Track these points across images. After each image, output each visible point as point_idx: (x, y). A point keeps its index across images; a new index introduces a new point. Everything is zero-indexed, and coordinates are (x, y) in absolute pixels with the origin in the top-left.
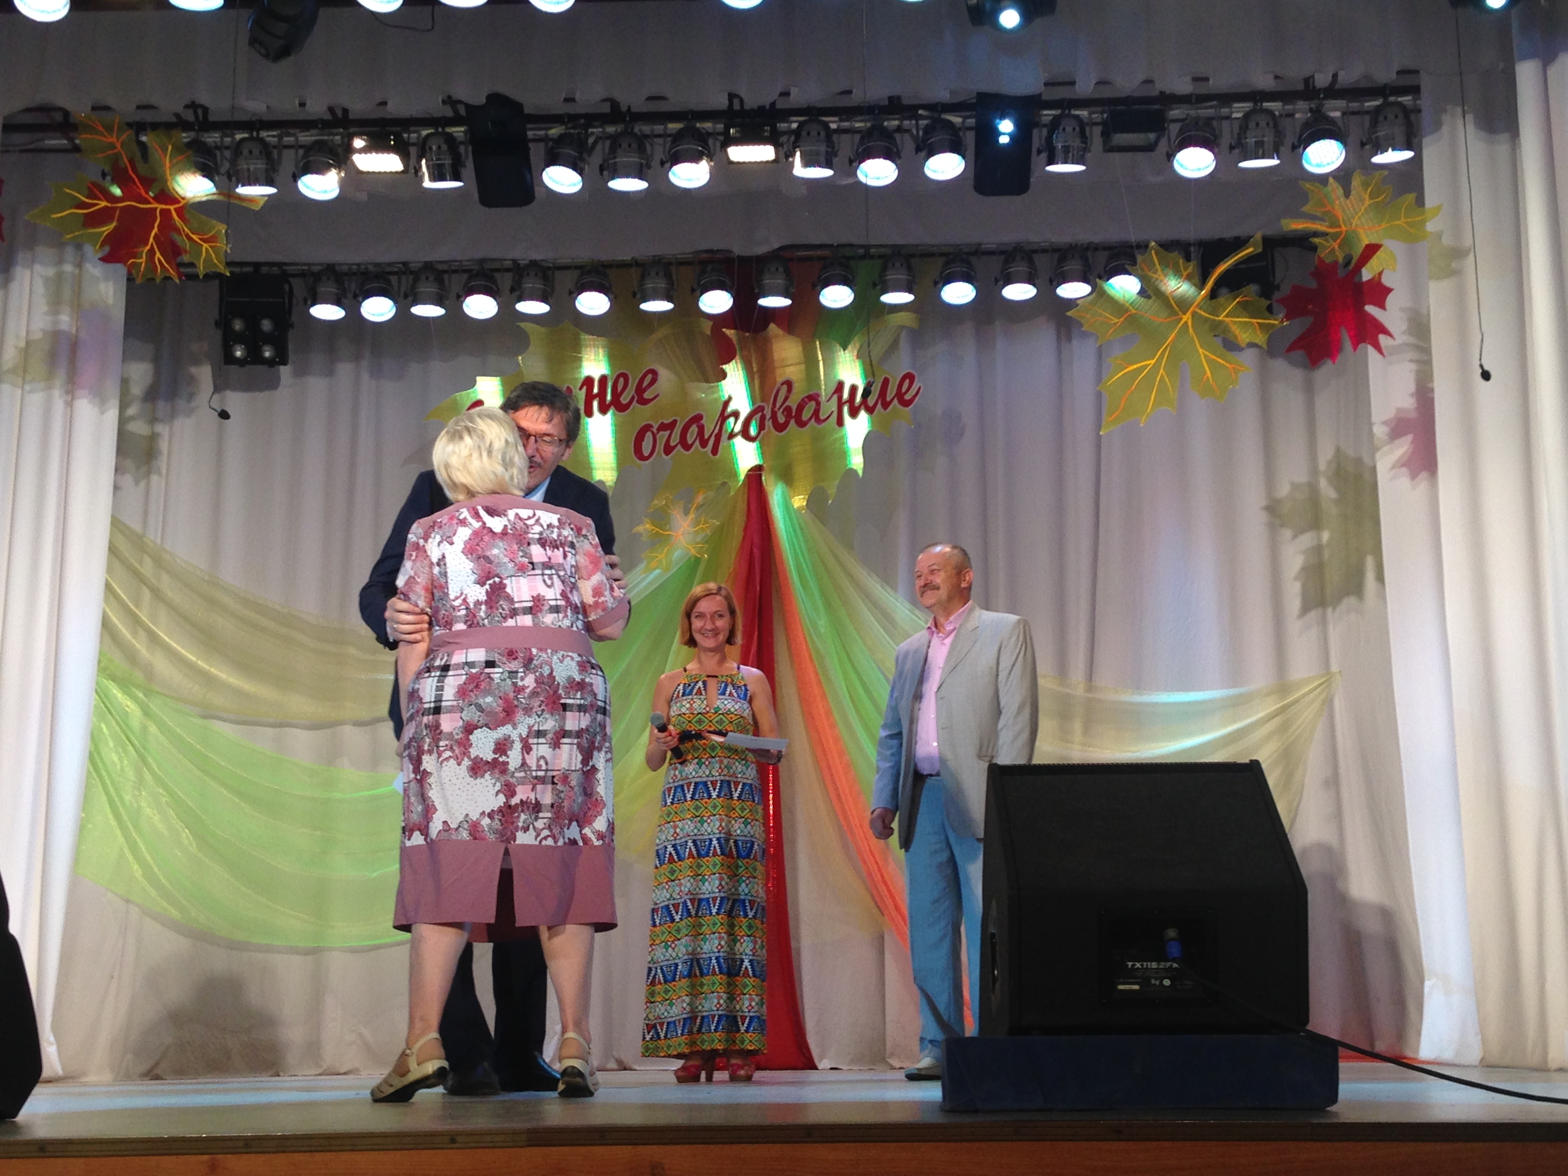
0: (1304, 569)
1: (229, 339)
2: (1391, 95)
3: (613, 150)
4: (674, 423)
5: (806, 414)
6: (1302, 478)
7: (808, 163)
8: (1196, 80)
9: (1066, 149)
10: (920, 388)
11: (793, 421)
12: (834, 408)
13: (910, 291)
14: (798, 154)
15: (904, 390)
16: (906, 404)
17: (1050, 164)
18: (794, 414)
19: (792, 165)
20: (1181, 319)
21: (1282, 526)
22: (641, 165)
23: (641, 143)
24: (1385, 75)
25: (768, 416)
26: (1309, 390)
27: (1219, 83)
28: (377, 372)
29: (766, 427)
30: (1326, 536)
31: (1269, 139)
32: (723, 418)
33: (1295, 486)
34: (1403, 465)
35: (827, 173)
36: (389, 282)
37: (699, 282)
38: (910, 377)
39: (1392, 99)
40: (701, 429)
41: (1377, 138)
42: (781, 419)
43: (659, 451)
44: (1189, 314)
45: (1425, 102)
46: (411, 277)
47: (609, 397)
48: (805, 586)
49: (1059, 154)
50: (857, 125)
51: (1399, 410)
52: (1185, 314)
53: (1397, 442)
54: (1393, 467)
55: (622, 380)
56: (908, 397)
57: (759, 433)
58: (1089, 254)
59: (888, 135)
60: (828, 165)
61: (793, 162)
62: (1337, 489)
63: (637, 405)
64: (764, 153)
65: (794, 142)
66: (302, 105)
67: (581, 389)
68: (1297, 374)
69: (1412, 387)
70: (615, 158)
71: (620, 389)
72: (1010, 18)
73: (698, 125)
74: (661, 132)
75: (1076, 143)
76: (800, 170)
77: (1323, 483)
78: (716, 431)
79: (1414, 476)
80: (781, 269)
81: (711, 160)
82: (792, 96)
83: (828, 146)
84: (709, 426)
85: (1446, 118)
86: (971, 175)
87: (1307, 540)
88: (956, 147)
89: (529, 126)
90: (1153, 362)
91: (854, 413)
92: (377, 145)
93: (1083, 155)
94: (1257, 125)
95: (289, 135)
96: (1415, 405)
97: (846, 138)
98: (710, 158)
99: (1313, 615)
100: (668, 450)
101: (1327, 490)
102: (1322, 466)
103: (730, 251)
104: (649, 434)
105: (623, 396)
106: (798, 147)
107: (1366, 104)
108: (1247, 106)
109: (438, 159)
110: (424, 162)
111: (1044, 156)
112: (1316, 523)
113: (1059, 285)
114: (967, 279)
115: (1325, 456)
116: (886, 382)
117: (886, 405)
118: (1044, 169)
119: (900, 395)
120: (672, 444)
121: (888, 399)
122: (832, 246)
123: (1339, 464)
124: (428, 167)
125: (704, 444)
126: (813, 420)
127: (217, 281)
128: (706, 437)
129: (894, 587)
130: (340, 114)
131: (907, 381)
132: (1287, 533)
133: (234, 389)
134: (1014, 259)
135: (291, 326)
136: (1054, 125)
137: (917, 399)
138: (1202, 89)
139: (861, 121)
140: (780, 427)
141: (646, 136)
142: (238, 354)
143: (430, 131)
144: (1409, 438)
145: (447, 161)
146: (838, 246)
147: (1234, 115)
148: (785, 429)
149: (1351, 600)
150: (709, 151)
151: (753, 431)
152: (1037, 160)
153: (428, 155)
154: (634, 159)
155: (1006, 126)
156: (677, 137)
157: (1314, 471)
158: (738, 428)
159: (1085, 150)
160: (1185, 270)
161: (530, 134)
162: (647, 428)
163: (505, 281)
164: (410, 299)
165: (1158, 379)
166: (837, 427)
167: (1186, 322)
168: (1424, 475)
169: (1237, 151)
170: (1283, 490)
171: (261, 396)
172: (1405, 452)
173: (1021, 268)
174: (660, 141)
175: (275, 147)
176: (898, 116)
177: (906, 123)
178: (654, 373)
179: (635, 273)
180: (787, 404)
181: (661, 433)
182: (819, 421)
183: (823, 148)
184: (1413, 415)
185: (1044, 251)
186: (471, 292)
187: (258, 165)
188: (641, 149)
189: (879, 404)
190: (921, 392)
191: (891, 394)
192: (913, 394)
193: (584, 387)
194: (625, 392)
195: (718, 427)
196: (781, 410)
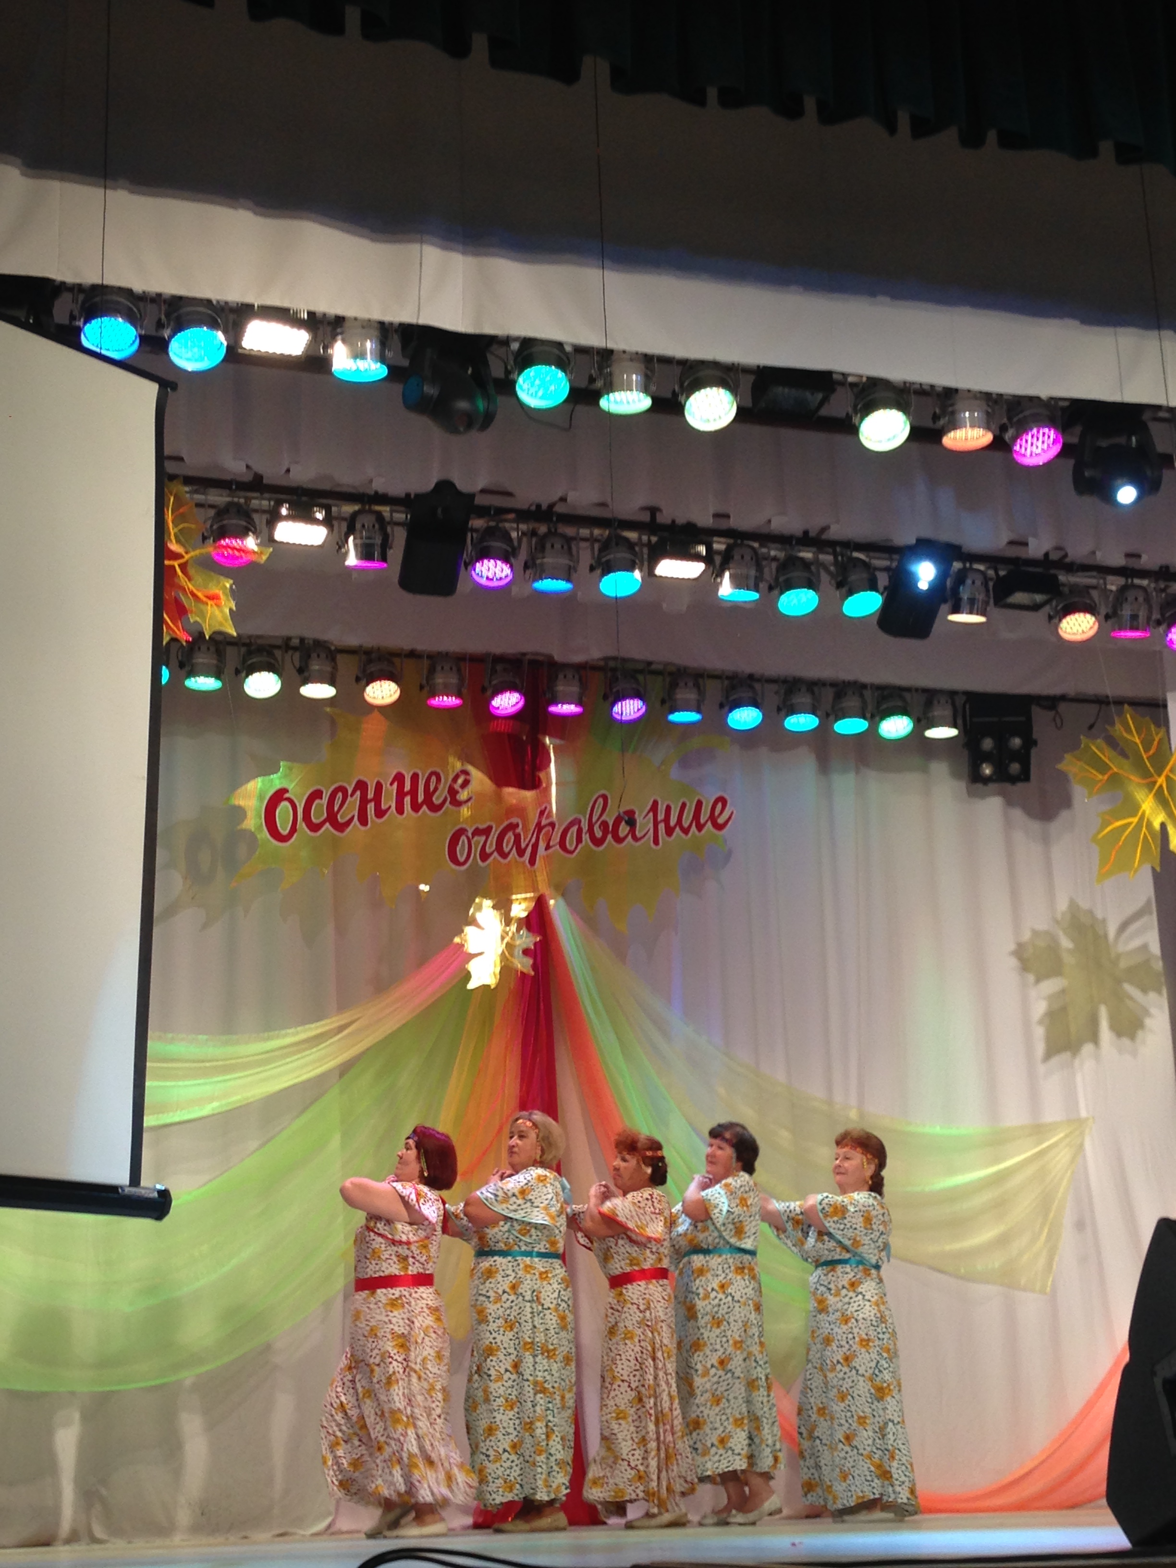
0: (1046, 1014)
4: (489, 829)
5: (624, 830)
10: (732, 812)
11: (610, 837)
12: (651, 825)
13: (696, 711)
15: (716, 814)
16: (719, 827)
17: (952, 614)
18: (610, 829)
19: (717, 586)
21: (1029, 970)
22: (570, 567)
23: (567, 542)
25: (585, 827)
26: (1045, 841)
29: (584, 840)
30: (1066, 982)
32: (540, 827)
35: (753, 596)
38: (722, 800)
40: (517, 838)
42: (599, 834)
43: (475, 855)
47: (421, 798)
49: (963, 604)
50: (774, 553)
52: (1159, 775)
55: (434, 779)
56: (721, 821)
57: (576, 846)
59: (806, 565)
61: (721, 583)
63: (450, 806)
64: (690, 569)
65: (725, 564)
67: (391, 784)
71: (432, 788)
72: (1127, 494)
73: (623, 534)
74: (587, 536)
75: (981, 597)
76: (728, 592)
77: (1061, 933)
78: (533, 840)
83: (757, 571)
84: (526, 835)
87: (1049, 985)
88: (873, 587)
91: (669, 831)
92: (303, 514)
93: (985, 607)
99: (1056, 1059)
100: (484, 856)
101: (1064, 941)
102: (1059, 916)
104: (463, 838)
105: (435, 795)
106: (729, 569)
108: (1121, 581)
109: (366, 539)
111: (950, 605)
115: (1062, 904)
116: (699, 804)
117: (700, 827)
118: (946, 617)
119: (713, 818)
120: (488, 850)
121: (702, 821)
123: (1074, 916)
124: (356, 545)
125: (521, 853)
126: (630, 837)
128: (523, 845)
131: (719, 806)
137: (730, 823)
139: (776, 549)
140: (597, 842)
141: (573, 539)
143: (360, 507)
145: (378, 541)
147: (1108, 587)
148: (603, 843)
149: (1088, 1048)
153: (356, 532)
154: (564, 561)
155: (926, 571)
156: (605, 544)
157: (1053, 920)
160: (1157, 734)
162: (461, 832)
163: (290, 659)
165: (1142, 837)
173: (804, 699)
174: (586, 545)
176: (814, 549)
177: (822, 557)
178: (465, 773)
180: (604, 818)
181: (476, 838)
182: (635, 839)
183: (753, 572)
186: (251, 670)
188: (568, 551)
189: (694, 824)
190: (733, 816)
191: (705, 814)
192: (727, 817)
193: (395, 785)
194: (437, 793)
195: (535, 835)
196: (599, 822)
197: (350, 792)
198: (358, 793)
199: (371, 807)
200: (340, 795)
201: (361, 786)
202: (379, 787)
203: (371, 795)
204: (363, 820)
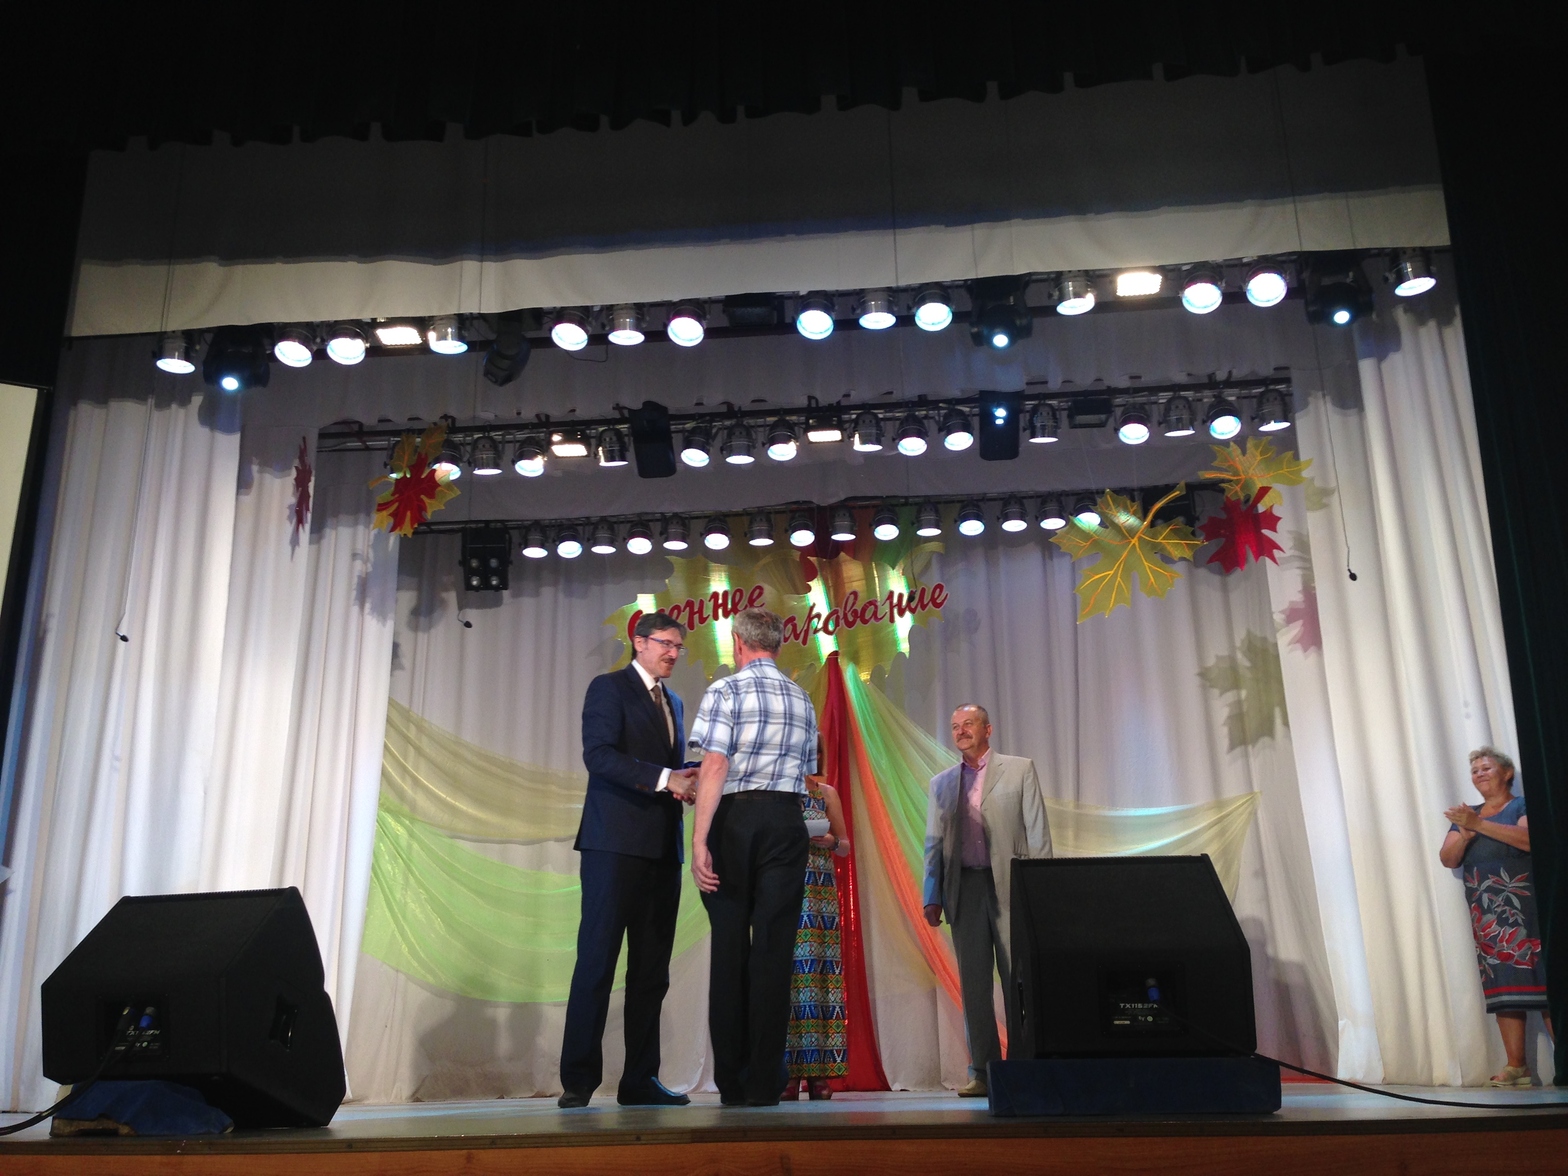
0: (1230, 717)
1: (469, 573)
2: (1271, 384)
3: (730, 435)
5: (868, 615)
6: (1224, 652)
7: (864, 441)
8: (1132, 378)
9: (1043, 427)
10: (947, 595)
11: (858, 620)
12: (888, 610)
13: (938, 527)
14: (857, 436)
15: (936, 596)
16: (938, 606)
17: (1032, 438)
18: (859, 615)
19: (852, 443)
20: (1131, 542)
21: (1212, 686)
22: (749, 446)
23: (748, 429)
24: (1266, 370)
25: (841, 614)
26: (1225, 590)
27: (1149, 379)
28: (569, 594)
29: (840, 625)
30: (1244, 693)
31: (1186, 416)
32: (810, 618)
33: (1217, 657)
34: (1297, 642)
35: (877, 448)
36: (576, 531)
37: (790, 525)
39: (1272, 387)
40: (795, 627)
41: (1263, 414)
42: (851, 619)
44: (1136, 539)
45: (1296, 389)
46: (592, 527)
47: (730, 606)
48: (870, 735)
49: (1038, 430)
50: (898, 415)
51: (1291, 603)
52: (1133, 538)
53: (1291, 625)
54: (1289, 644)
55: (738, 594)
56: (939, 601)
57: (835, 630)
58: (1063, 498)
59: (919, 421)
60: (878, 442)
61: (854, 441)
62: (1250, 660)
64: (834, 435)
65: (855, 427)
66: (519, 414)
67: (710, 601)
68: (1216, 579)
69: (1300, 587)
70: (731, 442)
71: (737, 600)
72: (1001, 340)
73: (788, 418)
74: (762, 424)
75: (1051, 423)
76: (858, 446)
77: (1239, 656)
78: (805, 628)
79: (1305, 650)
80: (847, 515)
81: (797, 442)
82: (852, 397)
83: (877, 430)
84: (800, 625)
85: (1311, 399)
86: (978, 446)
87: (1230, 696)
88: (966, 428)
89: (671, 422)
90: (1112, 572)
91: (901, 613)
92: (569, 438)
93: (1056, 431)
94: (1177, 407)
95: (510, 434)
96: (1303, 599)
97: (889, 424)
98: (796, 439)
99: (1238, 750)
101: (1242, 661)
102: (1238, 644)
103: (811, 502)
105: (739, 605)
106: (857, 431)
107: (1254, 391)
108: (1169, 394)
109: (610, 447)
110: (600, 449)
111: (1028, 432)
112: (1236, 684)
113: (1042, 520)
114: (978, 518)
115: (1240, 635)
116: (923, 591)
117: (924, 607)
118: (1028, 441)
119: (933, 600)
121: (925, 602)
122: (882, 497)
123: (1250, 642)
124: (604, 452)
125: (797, 637)
126: (873, 617)
127: (460, 534)
128: (798, 632)
129: (935, 737)
130: (544, 419)
131: (938, 590)
132: (1216, 692)
133: (471, 607)
134: (1010, 503)
135: (511, 563)
136: (1035, 411)
137: (945, 602)
138: (1137, 384)
139: (900, 412)
140: (850, 624)
141: (752, 427)
142: (475, 583)
143: (604, 428)
144: (1300, 623)
145: (616, 448)
146: (887, 497)
147: (1161, 401)
148: (853, 626)
149: (1266, 740)
150: (795, 435)
151: (831, 627)
152: (1023, 435)
153: (603, 444)
154: (744, 442)
155: (1001, 413)
156: (773, 427)
157: (1232, 647)
158: (820, 625)
159: (1057, 427)
160: (1132, 507)
161: (673, 427)
163: (656, 527)
164: (592, 541)
165: (1117, 584)
166: (889, 623)
167: (1134, 544)
168: (1313, 648)
169: (1163, 425)
170: (1211, 662)
171: (490, 612)
172: (1299, 631)
173: (1015, 509)
174: (761, 429)
175: (500, 442)
176: (925, 408)
177: (931, 412)
178: (760, 588)
179: (746, 519)
180: (853, 608)
182: (877, 619)
183: (874, 431)
184: (1302, 606)
185: (1031, 497)
186: (633, 536)
187: (488, 455)
188: (749, 435)
189: (919, 606)
190: (948, 597)
191: (927, 599)
192: (943, 599)
193: (713, 600)
194: (741, 603)
195: (806, 625)
196: (850, 612)
197: (682, 608)
198: (688, 609)
199: (696, 616)
200: (676, 611)
201: (690, 604)
202: (702, 602)
203: (696, 610)
204: (691, 626)
